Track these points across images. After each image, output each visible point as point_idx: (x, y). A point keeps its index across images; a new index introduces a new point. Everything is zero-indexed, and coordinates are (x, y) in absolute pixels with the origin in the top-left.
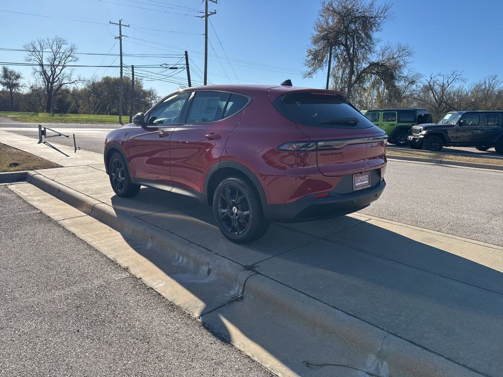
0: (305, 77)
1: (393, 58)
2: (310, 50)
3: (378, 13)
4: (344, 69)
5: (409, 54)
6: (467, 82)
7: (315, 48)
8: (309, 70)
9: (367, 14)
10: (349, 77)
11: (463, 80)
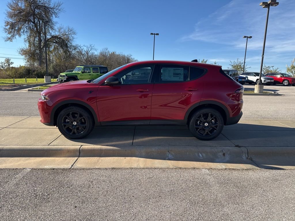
0: (6, 41)
1: (66, 35)
2: (8, 22)
3: (54, 6)
4: (35, 37)
5: (74, 33)
6: (97, 50)
7: (11, 20)
8: (9, 36)
9: (47, 5)
10: (39, 44)
11: (96, 50)
